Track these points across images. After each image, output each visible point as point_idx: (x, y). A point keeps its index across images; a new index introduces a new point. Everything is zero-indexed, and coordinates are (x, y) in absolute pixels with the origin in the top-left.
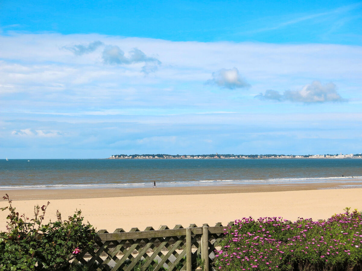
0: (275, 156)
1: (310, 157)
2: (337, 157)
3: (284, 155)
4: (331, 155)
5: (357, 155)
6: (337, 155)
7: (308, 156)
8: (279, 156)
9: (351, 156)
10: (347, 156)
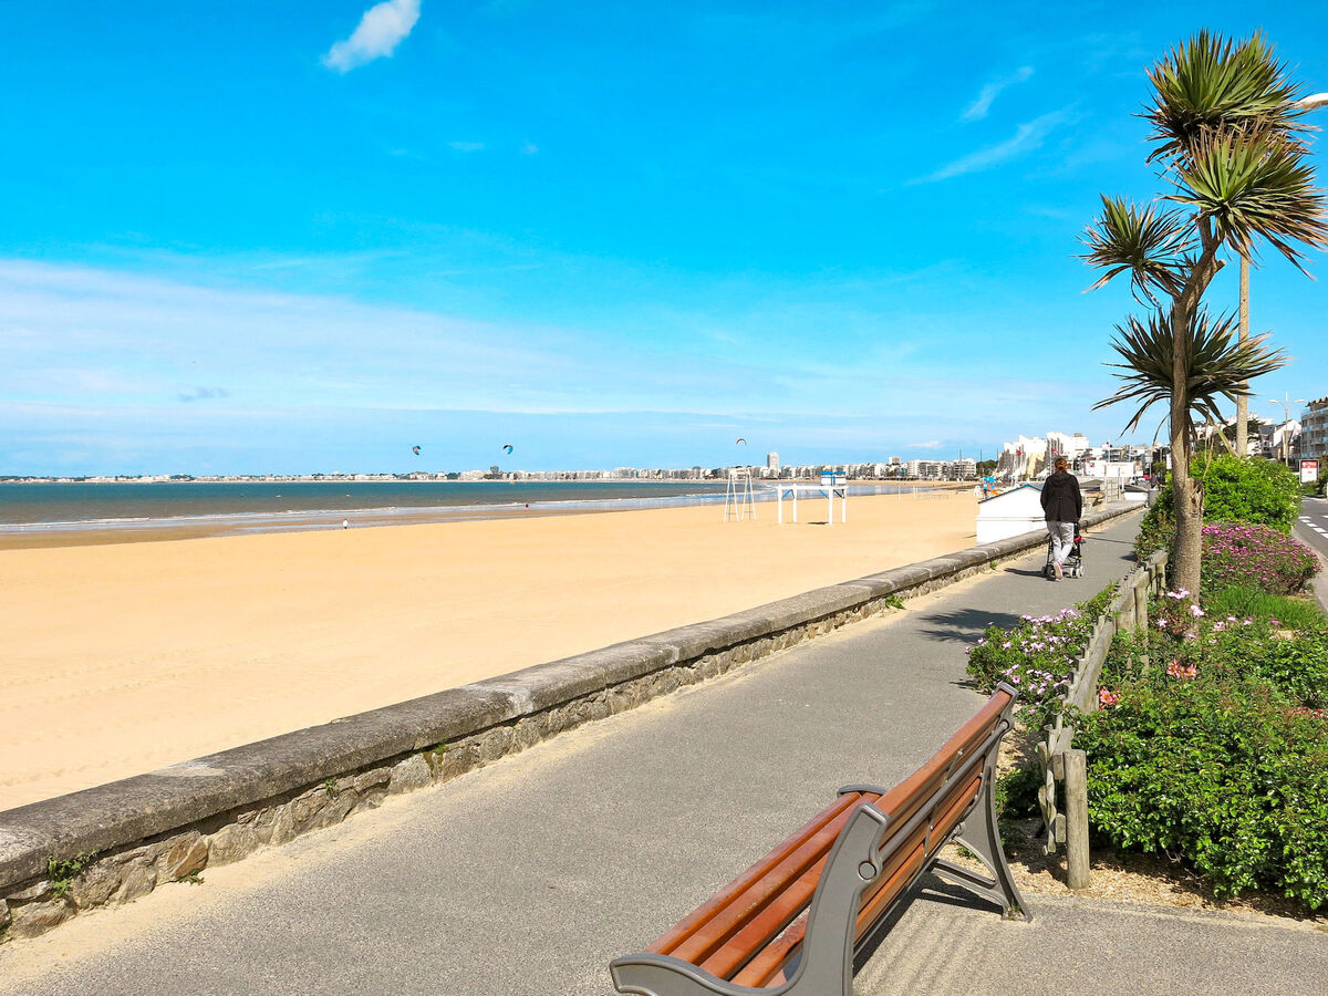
0: (17, 478)
1: (87, 481)
2: (139, 481)
3: (34, 478)
4: (128, 478)
5: (178, 477)
6: (140, 477)
7: (83, 479)
8: (25, 478)
9: (165, 478)
10: (158, 479)
